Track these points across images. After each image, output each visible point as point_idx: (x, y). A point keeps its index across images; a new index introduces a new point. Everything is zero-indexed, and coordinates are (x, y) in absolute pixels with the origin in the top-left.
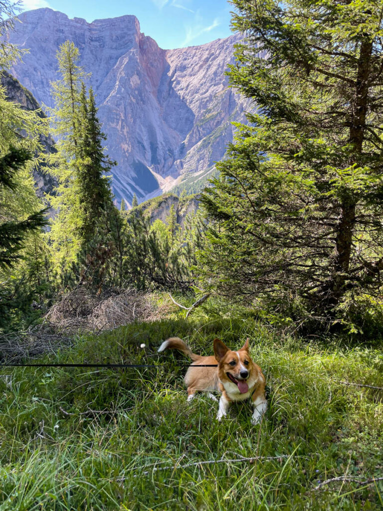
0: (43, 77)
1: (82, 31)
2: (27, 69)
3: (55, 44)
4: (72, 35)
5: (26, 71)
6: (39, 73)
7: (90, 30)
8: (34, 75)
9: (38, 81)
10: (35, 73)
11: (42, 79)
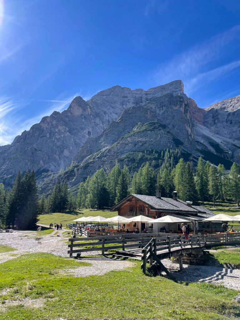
0: (110, 118)
1: (141, 96)
2: (98, 112)
3: (120, 105)
4: (133, 98)
5: (98, 113)
6: (107, 116)
7: (146, 94)
8: (103, 116)
9: (106, 120)
10: (104, 115)
11: (109, 119)
